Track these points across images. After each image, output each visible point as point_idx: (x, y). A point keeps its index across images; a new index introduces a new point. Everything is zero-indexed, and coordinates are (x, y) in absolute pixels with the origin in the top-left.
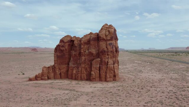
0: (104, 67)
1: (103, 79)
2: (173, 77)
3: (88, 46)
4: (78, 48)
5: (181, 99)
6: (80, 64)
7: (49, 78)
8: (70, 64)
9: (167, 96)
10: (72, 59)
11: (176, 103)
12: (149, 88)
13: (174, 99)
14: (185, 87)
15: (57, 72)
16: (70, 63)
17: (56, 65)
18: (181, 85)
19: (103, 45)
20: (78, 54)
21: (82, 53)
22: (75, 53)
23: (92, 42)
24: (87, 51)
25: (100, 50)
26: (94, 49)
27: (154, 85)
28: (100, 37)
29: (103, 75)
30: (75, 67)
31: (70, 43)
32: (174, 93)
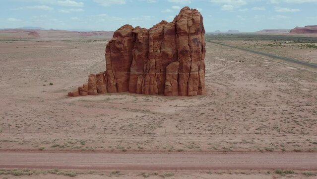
0: (185, 75)
1: (184, 92)
2: (282, 88)
3: (160, 42)
4: (144, 46)
5: (302, 123)
6: (148, 71)
7: (99, 92)
8: (131, 70)
9: (282, 119)
10: (134, 62)
11: (297, 128)
12: (253, 107)
13: (292, 123)
14: (303, 104)
15: (112, 82)
16: (131, 68)
17: (110, 72)
18: (296, 100)
19: (184, 41)
20: (144, 54)
21: (152, 53)
22: (140, 53)
23: (166, 37)
24: (159, 50)
25: (180, 50)
26: (170, 47)
27: (258, 101)
28: (180, 29)
29: (183, 86)
30: (141, 74)
31: (131, 38)
32: (289, 114)
